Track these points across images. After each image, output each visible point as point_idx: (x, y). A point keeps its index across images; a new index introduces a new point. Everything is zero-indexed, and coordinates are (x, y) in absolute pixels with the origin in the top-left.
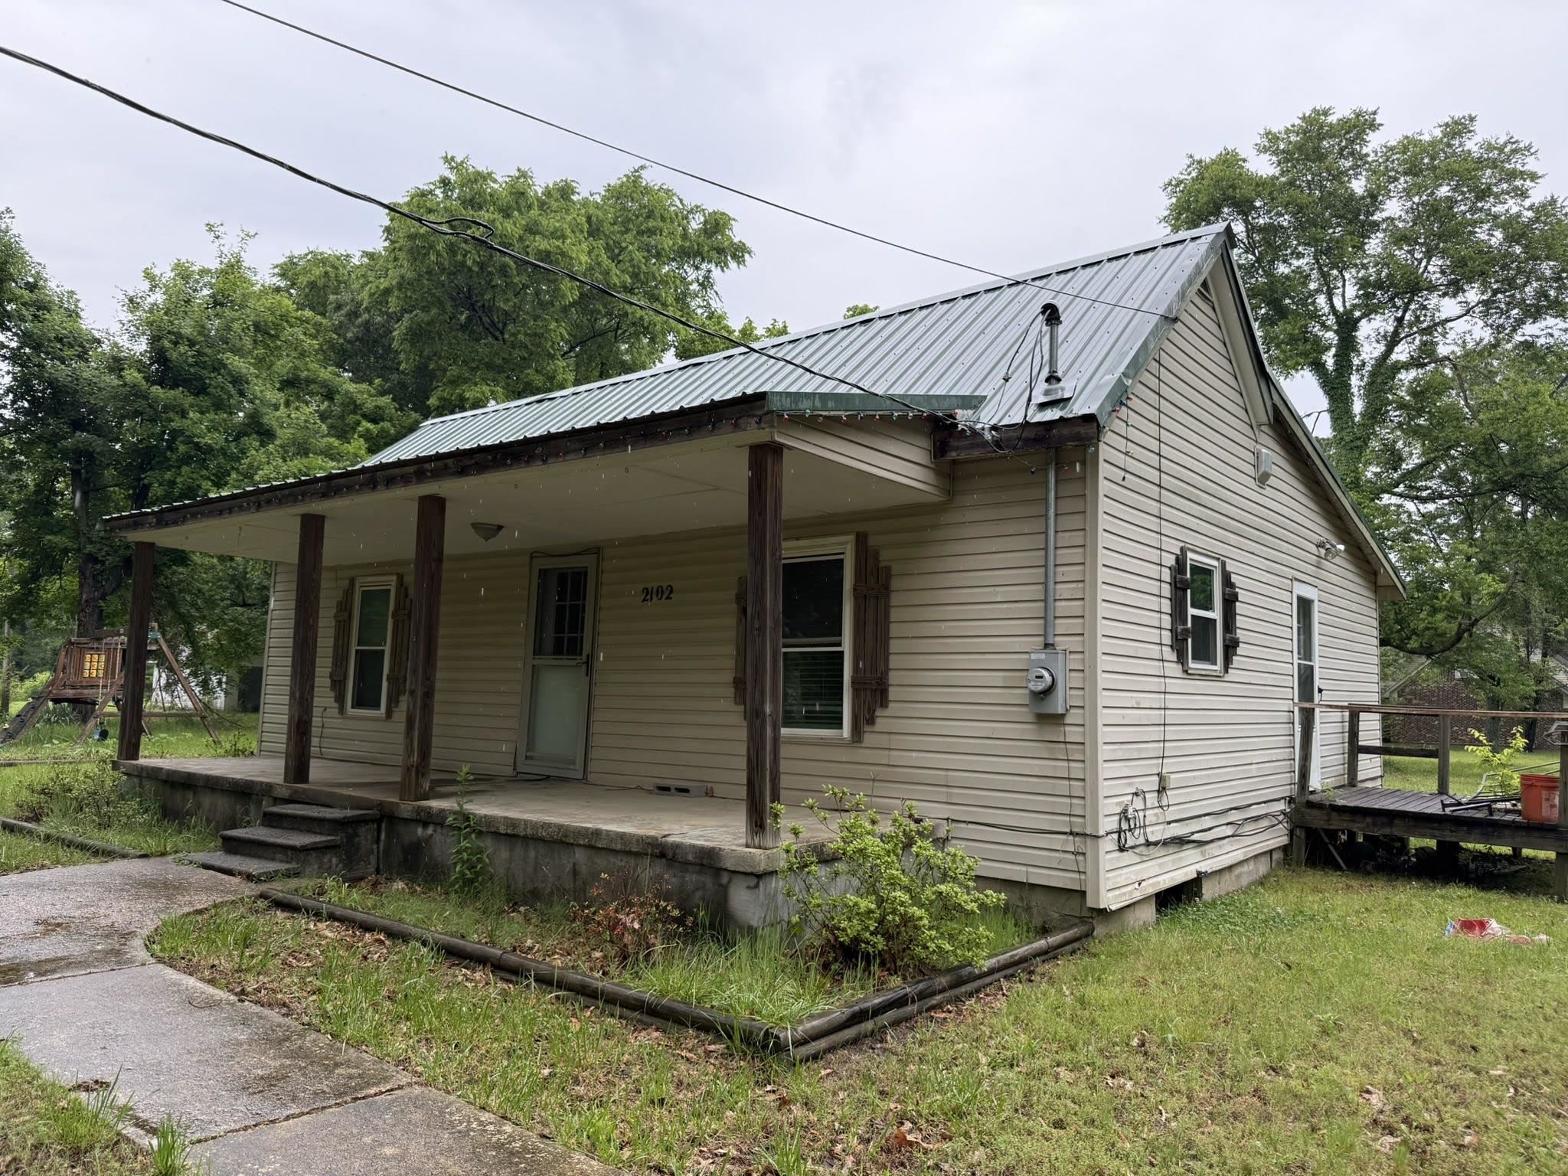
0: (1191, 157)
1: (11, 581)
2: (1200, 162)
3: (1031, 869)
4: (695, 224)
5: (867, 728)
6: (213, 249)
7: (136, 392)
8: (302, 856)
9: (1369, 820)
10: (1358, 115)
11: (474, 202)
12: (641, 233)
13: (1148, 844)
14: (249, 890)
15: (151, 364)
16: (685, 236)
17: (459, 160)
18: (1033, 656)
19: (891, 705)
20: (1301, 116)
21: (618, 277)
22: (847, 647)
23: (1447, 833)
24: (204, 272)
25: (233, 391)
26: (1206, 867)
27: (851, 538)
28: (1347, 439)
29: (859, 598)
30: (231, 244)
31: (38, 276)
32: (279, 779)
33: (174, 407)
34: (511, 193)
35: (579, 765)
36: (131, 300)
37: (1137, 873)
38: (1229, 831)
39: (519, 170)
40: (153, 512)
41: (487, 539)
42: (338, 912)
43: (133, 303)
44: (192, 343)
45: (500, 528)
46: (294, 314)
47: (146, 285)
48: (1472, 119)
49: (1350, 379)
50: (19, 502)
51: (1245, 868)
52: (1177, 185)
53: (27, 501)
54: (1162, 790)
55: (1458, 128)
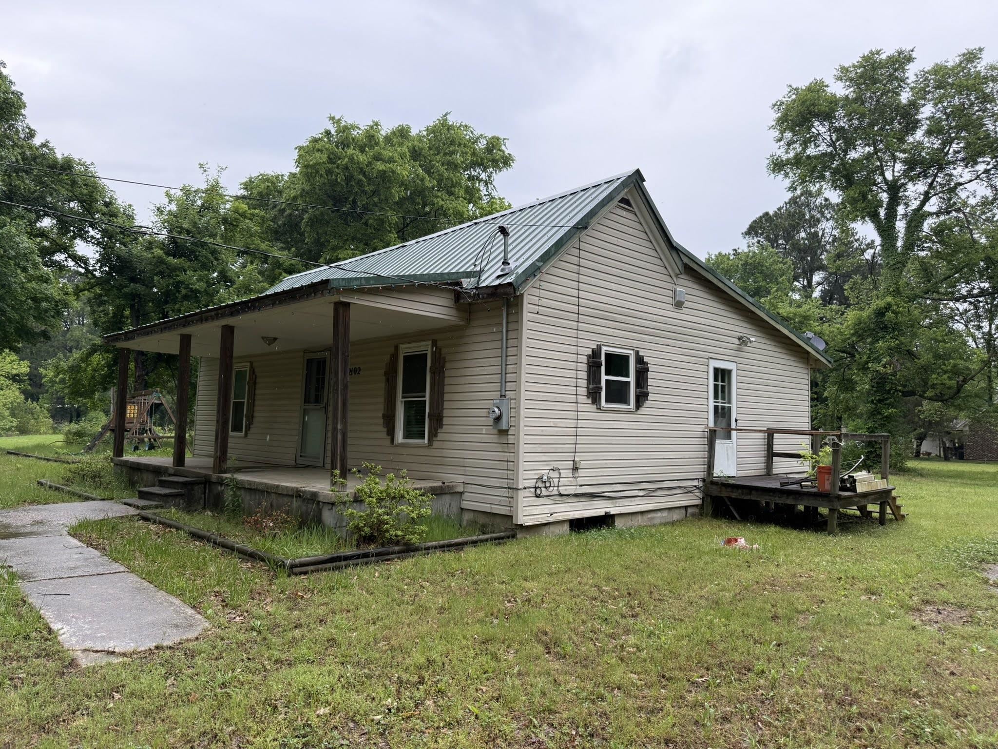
0: (790, 86)
1: (103, 366)
2: (797, 89)
3: (493, 506)
4: (482, 144)
5: (434, 439)
6: (203, 178)
7: (161, 261)
8: (165, 498)
9: (740, 491)
10: (900, 53)
11: (345, 143)
12: (445, 154)
13: (561, 495)
14: (132, 511)
15: (170, 244)
16: (474, 154)
17: (337, 118)
18: (495, 401)
19: (444, 427)
20: (862, 56)
21: (429, 182)
22: (427, 399)
23: (777, 498)
24: (197, 191)
25: (212, 259)
26: (613, 511)
27: (430, 342)
28: (892, 263)
29: (433, 373)
30: (213, 174)
31: (111, 198)
32: (171, 465)
33: (180, 268)
34: (366, 137)
35: (321, 460)
36: (158, 209)
37: (550, 509)
38: (641, 493)
39: (373, 122)
40: (123, 333)
41: (269, 345)
42: (163, 520)
43: (160, 211)
44: (188, 232)
45: (275, 339)
46: (249, 212)
47: (167, 200)
48: (981, 50)
49: (895, 224)
50: (105, 322)
51: (659, 514)
52: (780, 105)
53: (109, 321)
54: (575, 469)
55: (971, 57)
